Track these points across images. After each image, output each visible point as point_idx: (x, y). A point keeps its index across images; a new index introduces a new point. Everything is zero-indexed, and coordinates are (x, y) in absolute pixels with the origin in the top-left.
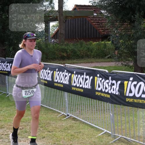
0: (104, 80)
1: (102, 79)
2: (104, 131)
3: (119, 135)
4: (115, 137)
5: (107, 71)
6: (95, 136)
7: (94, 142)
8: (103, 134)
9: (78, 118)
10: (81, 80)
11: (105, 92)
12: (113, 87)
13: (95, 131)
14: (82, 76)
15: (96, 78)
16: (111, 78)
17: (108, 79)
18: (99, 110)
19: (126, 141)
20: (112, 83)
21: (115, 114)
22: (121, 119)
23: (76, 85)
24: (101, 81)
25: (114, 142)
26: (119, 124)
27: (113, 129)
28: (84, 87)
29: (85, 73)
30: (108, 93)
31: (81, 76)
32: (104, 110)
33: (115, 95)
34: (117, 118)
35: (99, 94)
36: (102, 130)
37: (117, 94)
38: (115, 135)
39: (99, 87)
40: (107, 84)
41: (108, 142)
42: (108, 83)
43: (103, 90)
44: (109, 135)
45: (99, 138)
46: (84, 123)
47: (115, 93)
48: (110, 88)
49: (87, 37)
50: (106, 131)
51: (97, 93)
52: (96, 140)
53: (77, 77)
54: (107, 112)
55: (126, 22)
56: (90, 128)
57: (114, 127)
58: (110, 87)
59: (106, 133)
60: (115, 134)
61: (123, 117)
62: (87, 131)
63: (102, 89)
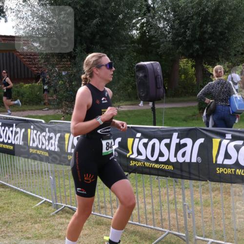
0: (39, 133)
1: (37, 132)
2: (43, 199)
3: (62, 204)
4: (57, 207)
5: (43, 121)
6: (31, 206)
7: (31, 215)
8: (41, 204)
9: (8, 184)
10: (9, 133)
11: (41, 149)
12: (51, 141)
13: (30, 201)
14: (11, 129)
15: (29, 130)
16: (49, 130)
17: (45, 131)
18: (35, 173)
19: (71, 211)
20: (49, 137)
21: (55, 177)
22: (65, 182)
23: (3, 140)
24: (36, 134)
25: (57, 213)
26: (62, 190)
27: (54, 197)
28: (13, 143)
29: (14, 125)
30: (45, 150)
31: (9, 128)
32: (42, 173)
33: (54, 152)
34: (59, 182)
35: (34, 151)
36: (41, 199)
37: (56, 150)
38: (57, 205)
39: (34, 141)
40: (43, 138)
41: (49, 213)
42: (44, 136)
43: (40, 147)
44: (50, 205)
45: (37, 209)
46: (16, 190)
47: (53, 150)
48: (47, 143)
49: (16, 77)
50: (45, 199)
51: (31, 150)
52: (33, 213)
53: (4, 130)
54: (45, 174)
55: (65, 58)
56: (24, 197)
57: (56, 194)
58: (47, 141)
59: (46, 202)
60: (57, 203)
61: (66, 180)
62: (20, 200)
63: (37, 145)
